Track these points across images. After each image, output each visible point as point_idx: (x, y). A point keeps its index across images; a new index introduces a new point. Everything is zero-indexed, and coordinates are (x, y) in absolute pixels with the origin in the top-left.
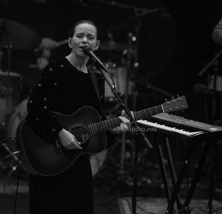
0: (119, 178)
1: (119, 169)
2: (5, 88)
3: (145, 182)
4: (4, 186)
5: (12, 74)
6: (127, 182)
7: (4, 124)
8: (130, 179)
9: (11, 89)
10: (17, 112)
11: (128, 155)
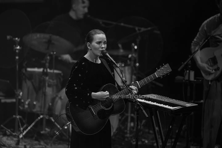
0: (126, 140)
1: (127, 133)
2: (51, 81)
3: (143, 142)
4: (51, 145)
5: (56, 71)
6: (132, 141)
7: (50, 104)
8: (134, 140)
9: (55, 81)
10: (59, 96)
11: (132, 124)
